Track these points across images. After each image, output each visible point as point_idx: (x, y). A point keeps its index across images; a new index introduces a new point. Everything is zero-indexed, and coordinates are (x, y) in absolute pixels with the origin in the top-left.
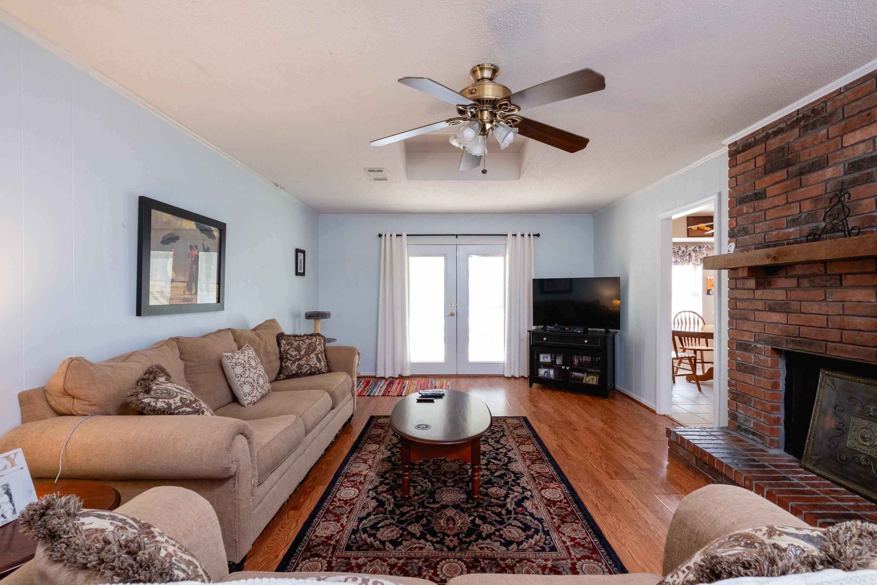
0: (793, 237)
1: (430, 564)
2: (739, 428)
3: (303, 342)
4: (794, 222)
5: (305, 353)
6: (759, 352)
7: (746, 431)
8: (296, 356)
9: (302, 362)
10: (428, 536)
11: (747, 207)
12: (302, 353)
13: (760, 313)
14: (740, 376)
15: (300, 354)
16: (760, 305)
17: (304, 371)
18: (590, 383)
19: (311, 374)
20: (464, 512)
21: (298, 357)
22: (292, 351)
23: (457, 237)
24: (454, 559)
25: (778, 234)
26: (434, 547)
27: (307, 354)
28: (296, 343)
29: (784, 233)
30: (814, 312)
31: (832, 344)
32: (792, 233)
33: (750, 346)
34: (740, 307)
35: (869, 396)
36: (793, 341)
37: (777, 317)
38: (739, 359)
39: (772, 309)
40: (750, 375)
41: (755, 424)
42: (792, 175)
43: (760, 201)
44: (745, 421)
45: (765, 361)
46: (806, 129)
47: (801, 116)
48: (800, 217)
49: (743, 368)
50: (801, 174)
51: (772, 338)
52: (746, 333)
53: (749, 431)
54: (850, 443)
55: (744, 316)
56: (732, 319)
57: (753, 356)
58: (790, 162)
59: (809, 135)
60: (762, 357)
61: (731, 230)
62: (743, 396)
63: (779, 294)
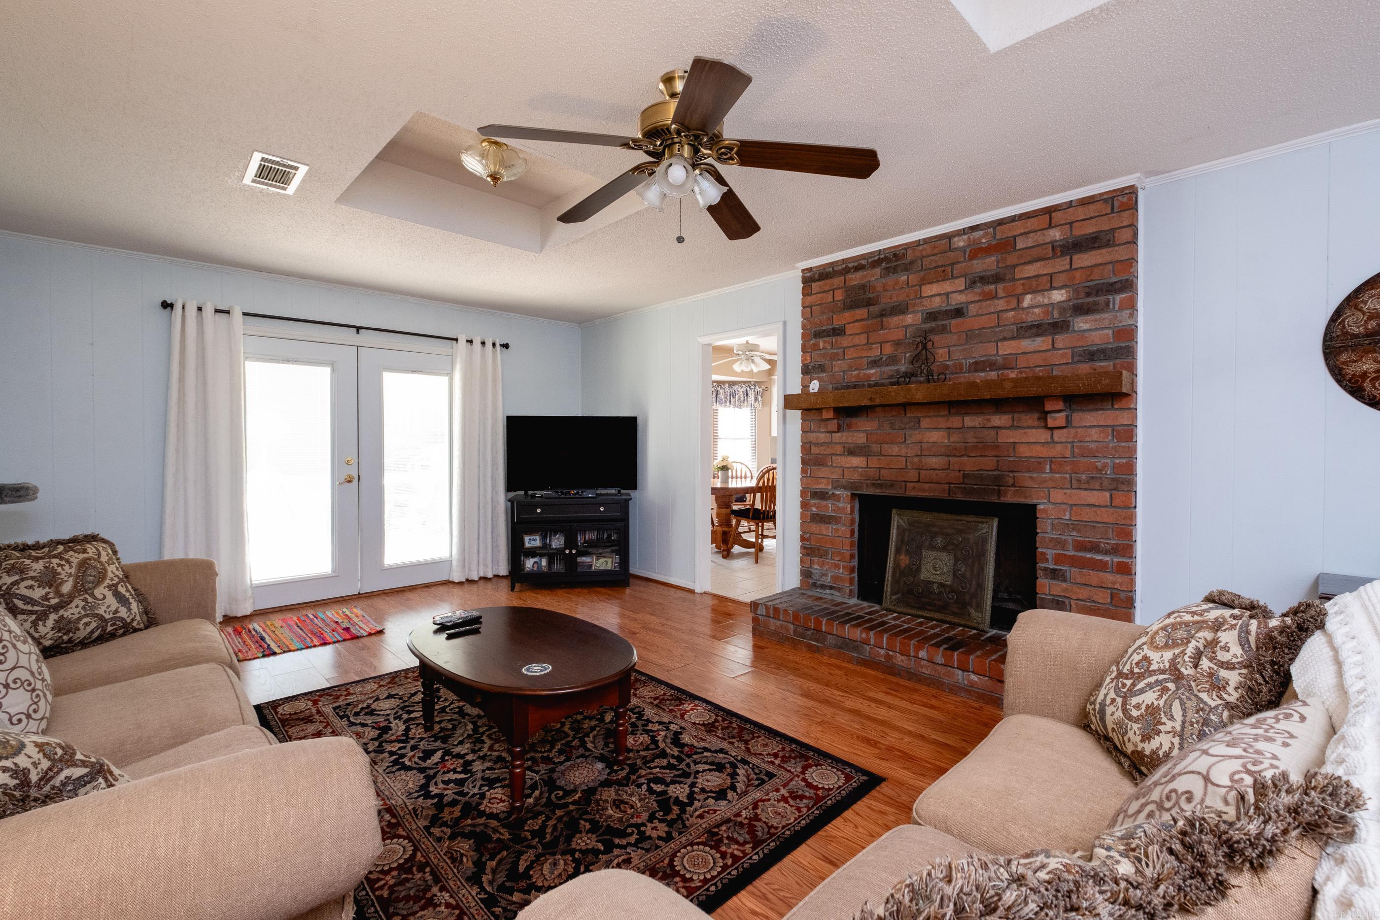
0: (874, 379)
1: (665, 872)
2: (815, 585)
3: (61, 559)
4: (875, 363)
5: (75, 586)
6: (838, 498)
7: (823, 587)
8: (46, 598)
9: (73, 611)
10: (617, 841)
11: (824, 342)
12: (66, 588)
13: (838, 457)
14: (815, 528)
15: (59, 594)
16: (839, 449)
17: (82, 634)
18: (602, 568)
19: (104, 638)
20: (627, 785)
21: (54, 601)
22: (31, 587)
23: (358, 332)
24: (685, 847)
25: (859, 374)
26: (642, 848)
27: (82, 588)
28: (39, 566)
29: (865, 374)
30: (894, 454)
31: (911, 484)
32: (873, 375)
33: (827, 493)
34: (815, 450)
35: (935, 529)
36: (873, 484)
37: (857, 461)
38: (814, 509)
39: (851, 452)
40: (827, 525)
41: (833, 577)
42: (873, 315)
43: (839, 338)
44: (821, 577)
45: (844, 508)
46: (888, 272)
47: (882, 257)
48: (881, 359)
49: (818, 519)
50: (882, 316)
51: (852, 483)
52: (822, 480)
53: (826, 586)
54: (924, 575)
55: (820, 462)
56: (805, 466)
57: (830, 504)
58: (871, 302)
59: (891, 278)
60: (841, 505)
61: (805, 366)
62: (818, 549)
63: (859, 437)
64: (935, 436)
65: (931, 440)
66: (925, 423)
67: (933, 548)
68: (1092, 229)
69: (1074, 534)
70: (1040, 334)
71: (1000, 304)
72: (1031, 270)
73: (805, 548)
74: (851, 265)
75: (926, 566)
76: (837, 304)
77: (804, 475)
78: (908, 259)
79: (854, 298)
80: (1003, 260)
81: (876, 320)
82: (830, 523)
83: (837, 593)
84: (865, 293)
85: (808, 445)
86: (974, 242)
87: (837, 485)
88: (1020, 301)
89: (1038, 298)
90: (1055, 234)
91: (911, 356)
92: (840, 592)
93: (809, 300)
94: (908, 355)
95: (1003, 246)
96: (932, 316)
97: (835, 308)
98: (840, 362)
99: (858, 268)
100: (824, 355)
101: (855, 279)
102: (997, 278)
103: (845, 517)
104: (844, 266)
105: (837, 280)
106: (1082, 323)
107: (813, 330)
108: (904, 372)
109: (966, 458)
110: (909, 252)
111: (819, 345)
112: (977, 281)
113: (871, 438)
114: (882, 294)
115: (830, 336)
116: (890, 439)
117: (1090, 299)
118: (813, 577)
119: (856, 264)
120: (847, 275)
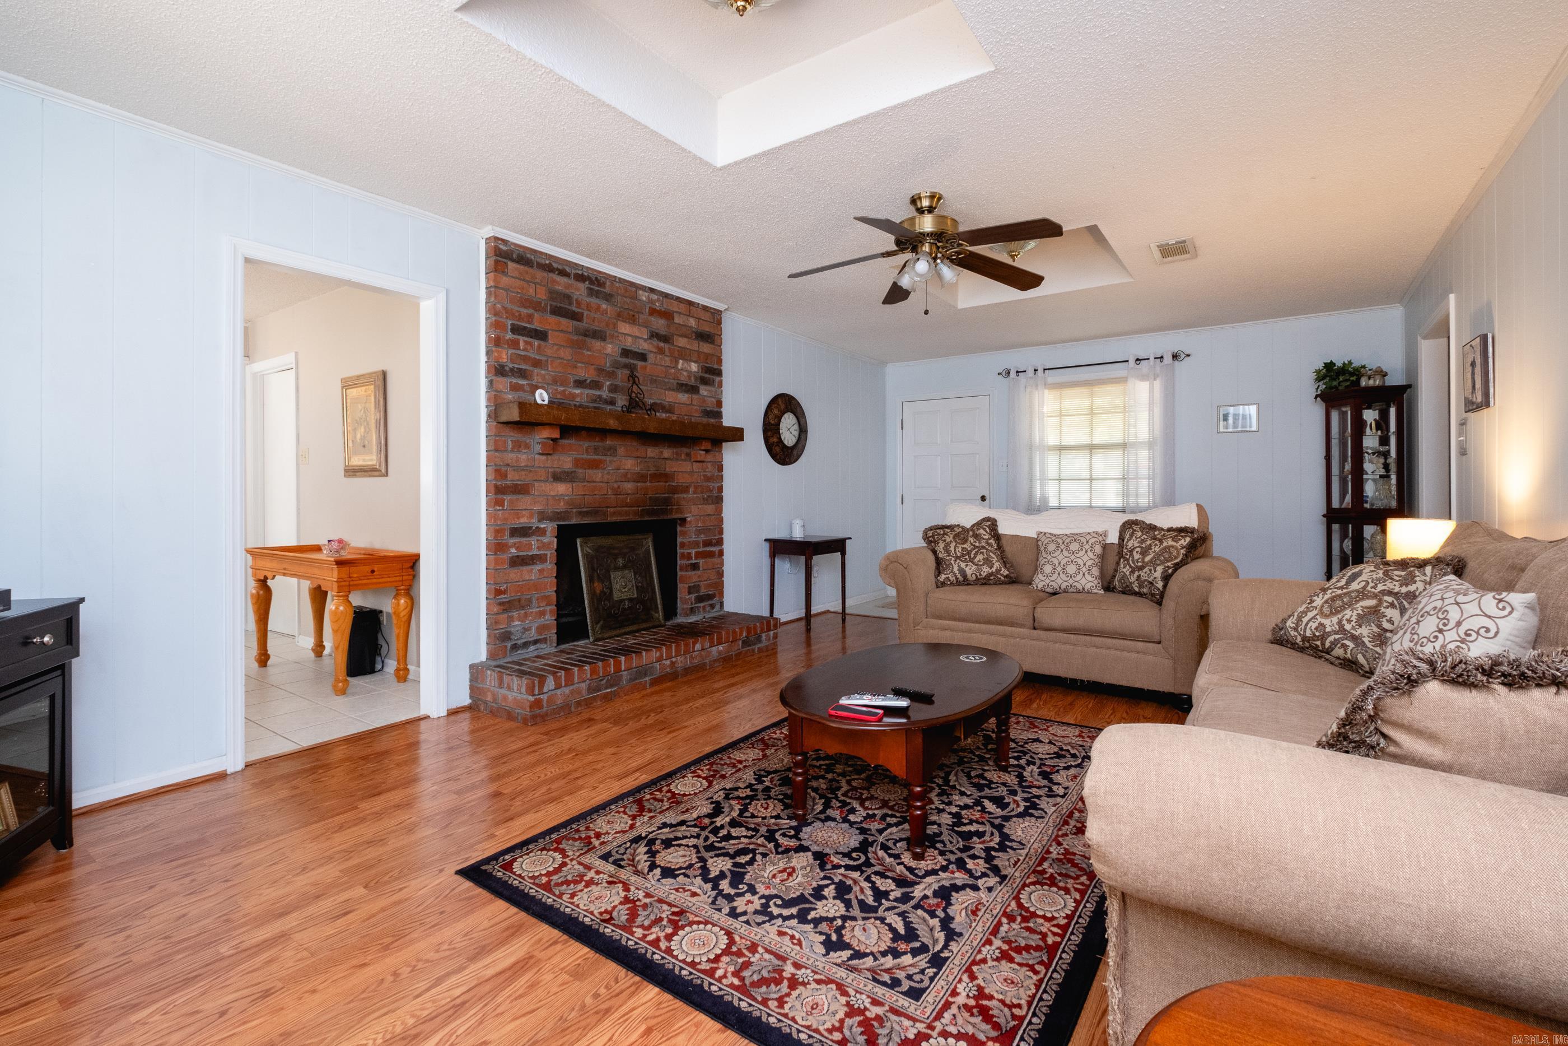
0: (578, 399)
2: (515, 647)
4: (580, 383)
6: (544, 534)
7: (526, 645)
11: (526, 342)
13: (542, 484)
14: (516, 574)
16: (542, 474)
25: (564, 391)
29: (570, 393)
30: (598, 480)
31: (612, 510)
32: (577, 395)
33: (530, 528)
34: (513, 477)
35: (616, 551)
36: (580, 513)
37: (562, 488)
38: (513, 550)
39: (557, 477)
40: (529, 567)
41: (537, 628)
42: (577, 331)
43: (542, 343)
44: (523, 633)
45: (549, 544)
46: (591, 292)
47: (586, 274)
48: (586, 380)
49: (519, 561)
50: (586, 335)
51: (558, 513)
52: (524, 512)
53: (530, 642)
54: (617, 596)
55: (520, 489)
56: (500, 496)
57: (533, 541)
58: (576, 317)
59: (594, 301)
60: (546, 540)
61: (500, 365)
62: (519, 600)
63: (565, 461)
64: (629, 464)
65: (626, 467)
66: (622, 451)
67: (617, 568)
68: (706, 328)
69: (702, 536)
70: (687, 392)
71: (667, 361)
72: (682, 342)
73: (501, 604)
74: (555, 265)
75: (616, 586)
76: (540, 303)
77: (498, 508)
78: (607, 289)
79: (559, 305)
80: (668, 326)
81: (581, 338)
82: (534, 564)
83: (543, 646)
84: (570, 304)
85: (503, 469)
86: (651, 302)
87: (543, 517)
88: (677, 363)
89: (686, 365)
90: (692, 322)
91: (611, 385)
92: (546, 643)
93: (505, 280)
94: (608, 383)
95: (667, 315)
96: (626, 353)
97: (537, 306)
98: (543, 372)
99: (563, 273)
100: (525, 359)
101: (559, 284)
102: (666, 339)
103: (551, 553)
104: (547, 262)
105: (540, 275)
106: (704, 390)
107: (509, 322)
108: (606, 400)
109: (648, 484)
110: (608, 284)
111: (518, 343)
112: (654, 335)
113: (577, 463)
114: (586, 313)
115: (531, 337)
116: (594, 465)
117: (707, 376)
118: (513, 637)
119: (560, 267)
120: (551, 275)
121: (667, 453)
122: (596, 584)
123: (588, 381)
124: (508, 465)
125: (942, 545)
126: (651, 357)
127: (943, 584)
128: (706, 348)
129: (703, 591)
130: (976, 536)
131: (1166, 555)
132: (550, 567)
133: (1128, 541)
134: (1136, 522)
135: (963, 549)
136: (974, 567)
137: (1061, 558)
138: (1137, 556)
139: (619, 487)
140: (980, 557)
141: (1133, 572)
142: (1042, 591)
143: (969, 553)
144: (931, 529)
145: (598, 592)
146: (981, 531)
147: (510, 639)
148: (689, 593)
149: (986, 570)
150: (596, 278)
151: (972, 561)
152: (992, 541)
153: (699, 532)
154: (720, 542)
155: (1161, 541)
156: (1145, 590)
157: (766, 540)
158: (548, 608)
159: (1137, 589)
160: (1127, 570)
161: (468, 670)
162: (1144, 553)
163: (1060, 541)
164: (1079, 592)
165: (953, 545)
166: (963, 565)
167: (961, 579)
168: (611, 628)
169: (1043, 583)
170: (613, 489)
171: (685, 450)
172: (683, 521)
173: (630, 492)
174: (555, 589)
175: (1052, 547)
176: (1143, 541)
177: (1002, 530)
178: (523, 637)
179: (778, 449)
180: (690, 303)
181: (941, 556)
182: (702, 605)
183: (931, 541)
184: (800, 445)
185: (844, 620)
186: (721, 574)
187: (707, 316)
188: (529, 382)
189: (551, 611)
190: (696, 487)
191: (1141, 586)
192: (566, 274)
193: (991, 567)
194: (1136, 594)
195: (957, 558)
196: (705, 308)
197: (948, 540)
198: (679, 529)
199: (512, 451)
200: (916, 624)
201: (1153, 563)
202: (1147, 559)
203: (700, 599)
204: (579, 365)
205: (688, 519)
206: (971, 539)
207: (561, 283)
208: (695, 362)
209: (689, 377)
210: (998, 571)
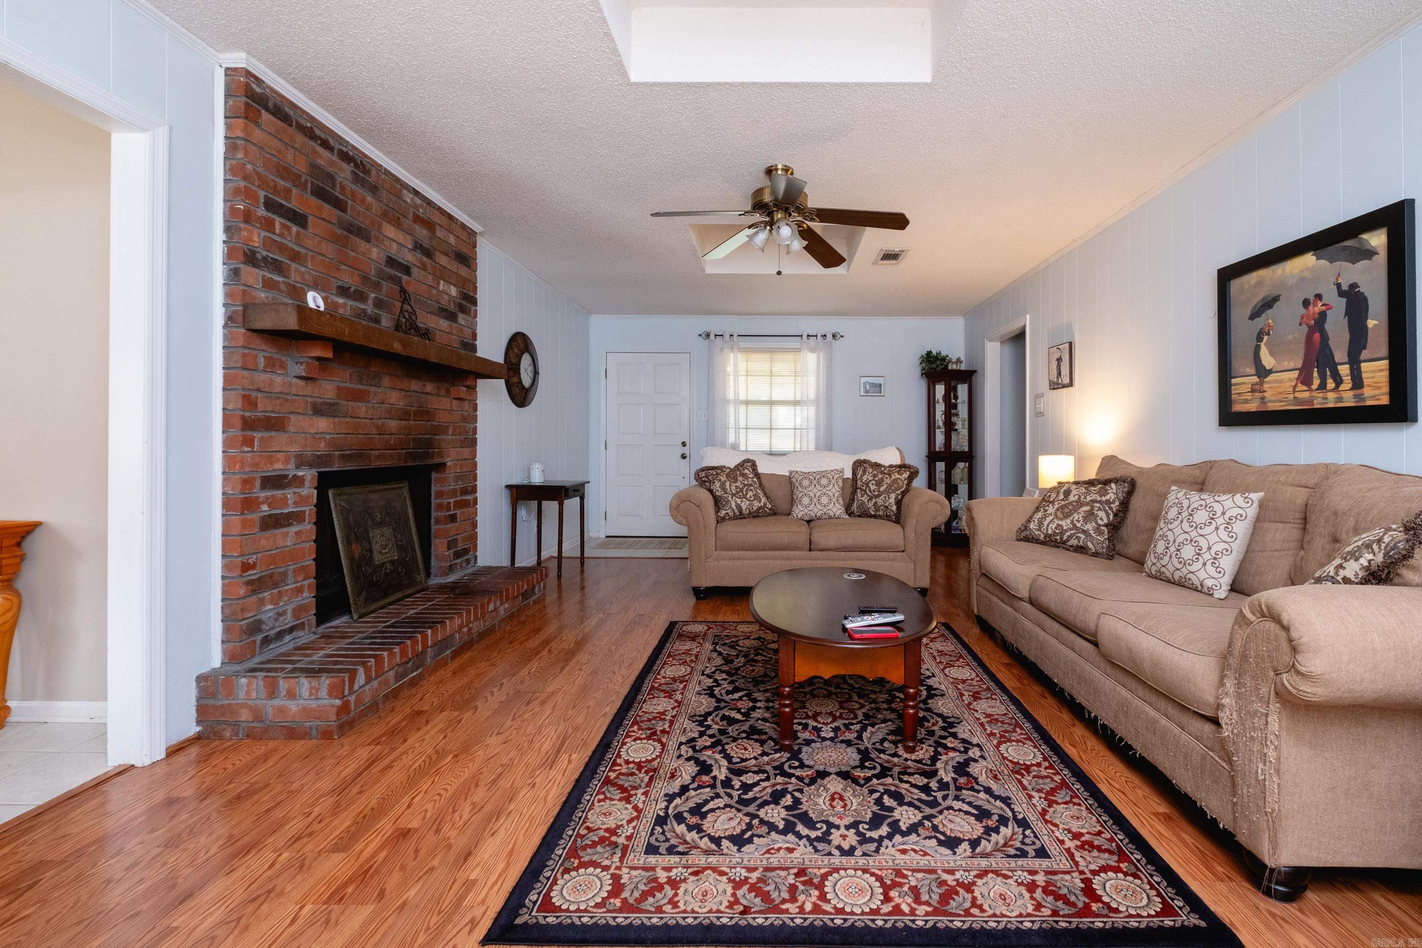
11: (282, 225)
13: (300, 417)
16: (301, 405)
30: (362, 415)
31: (376, 453)
33: (286, 476)
34: (265, 407)
35: (372, 504)
36: (343, 456)
37: (322, 424)
38: (265, 508)
39: (319, 410)
40: (285, 530)
41: (294, 610)
42: (341, 224)
43: (301, 230)
44: (276, 620)
45: (309, 497)
46: (356, 178)
47: (351, 153)
48: (349, 288)
49: (273, 523)
50: (350, 232)
51: (319, 457)
52: (279, 455)
53: (285, 631)
54: (378, 559)
55: (274, 424)
56: (249, 433)
57: (290, 494)
58: (339, 205)
59: (359, 190)
60: (304, 492)
61: (250, 250)
62: (271, 576)
63: (327, 389)
64: (394, 398)
65: (391, 401)
66: (386, 381)
67: (376, 525)
68: (465, 250)
69: (460, 483)
70: (446, 318)
71: (430, 279)
72: (443, 260)
73: (248, 583)
74: (318, 132)
75: (376, 548)
76: (300, 177)
77: (246, 449)
78: (372, 179)
79: (321, 185)
80: (431, 239)
81: (345, 233)
82: (290, 525)
83: (300, 633)
84: (333, 187)
85: (254, 394)
86: (415, 206)
87: (301, 462)
88: (439, 284)
89: (446, 287)
90: (452, 239)
91: (376, 298)
92: (303, 629)
93: (257, 134)
94: (373, 295)
95: (430, 226)
96: (391, 262)
97: (295, 179)
98: (303, 269)
99: (325, 145)
100: (281, 247)
101: (320, 157)
102: (428, 253)
103: (309, 510)
104: (309, 125)
105: (300, 139)
106: (462, 319)
107: (262, 194)
108: (370, 316)
109: (412, 422)
110: (374, 172)
111: (274, 225)
112: (418, 247)
113: (342, 393)
114: (350, 203)
115: (289, 220)
116: (357, 396)
117: (464, 303)
118: (264, 627)
119: (323, 136)
120: (312, 143)
121: (429, 387)
122: (354, 546)
123: (352, 290)
124: (259, 390)
125: (718, 484)
126: (415, 271)
127: (723, 519)
128: (464, 271)
129: (461, 546)
130: (743, 475)
131: (895, 485)
132: (308, 527)
133: (862, 476)
134: (865, 461)
135: (737, 487)
136: (748, 502)
137: (815, 491)
138: (873, 487)
139: (383, 425)
140: (750, 494)
141: (871, 499)
142: (801, 519)
143: (741, 490)
144: (703, 470)
145: (357, 556)
146: (746, 471)
147: (260, 630)
148: (449, 549)
149: (756, 505)
150: (361, 162)
151: (745, 497)
152: (755, 479)
153: (458, 478)
154: (474, 490)
155: (890, 475)
156: (881, 513)
157: (508, 487)
158: (306, 583)
159: (873, 513)
160: (865, 499)
161: (194, 684)
162: (879, 484)
163: (811, 478)
164: (830, 518)
165: (728, 484)
166: (739, 501)
167: (738, 513)
168: (375, 600)
169: (802, 513)
170: (377, 427)
171: (446, 385)
172: (441, 466)
173: (394, 431)
174: (314, 556)
175: (806, 483)
176: (875, 476)
177: (761, 469)
178: (277, 624)
179: (517, 390)
180: (450, 217)
181: (718, 494)
182: (459, 561)
183: (705, 481)
184: (534, 388)
185: (582, 564)
186: (474, 525)
187: (464, 236)
188: (286, 280)
189: (309, 586)
190: (455, 428)
191: (877, 510)
192: (330, 148)
193: (760, 502)
194: (871, 516)
195: (733, 495)
196: (464, 227)
197: (723, 479)
198: (434, 475)
199: (265, 371)
200: (707, 558)
201: (888, 491)
202: (882, 489)
203: (458, 555)
204: (343, 267)
205: (448, 464)
206: (740, 478)
207: (324, 158)
208: (455, 285)
209: (449, 301)
210: (765, 505)
